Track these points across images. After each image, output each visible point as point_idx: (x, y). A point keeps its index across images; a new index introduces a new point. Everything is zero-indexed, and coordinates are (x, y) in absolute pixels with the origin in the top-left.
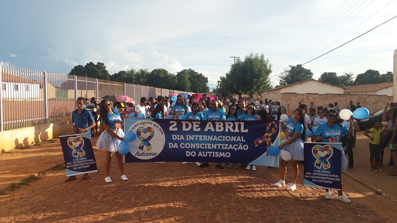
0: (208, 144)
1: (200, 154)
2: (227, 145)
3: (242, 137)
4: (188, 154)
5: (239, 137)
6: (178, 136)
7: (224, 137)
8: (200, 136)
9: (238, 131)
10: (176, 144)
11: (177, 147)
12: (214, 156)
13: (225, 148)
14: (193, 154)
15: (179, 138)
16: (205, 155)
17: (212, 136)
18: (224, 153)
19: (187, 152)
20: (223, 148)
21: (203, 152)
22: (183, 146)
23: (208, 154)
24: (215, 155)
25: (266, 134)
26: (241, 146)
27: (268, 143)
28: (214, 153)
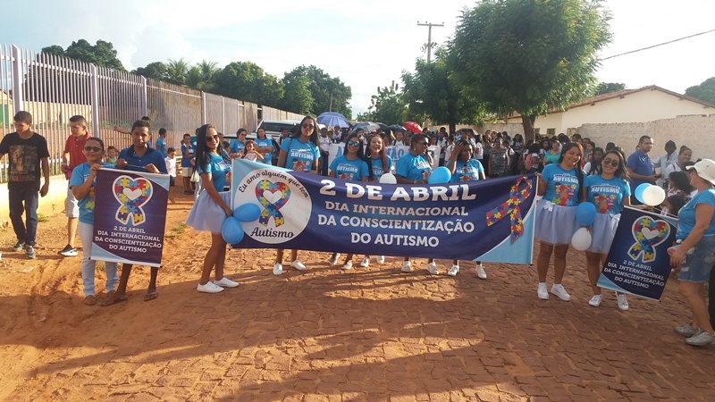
0: (396, 221)
1: (379, 239)
2: (433, 222)
3: (463, 208)
4: (356, 238)
5: (457, 208)
6: (338, 204)
7: (428, 209)
8: (381, 208)
9: (457, 198)
10: (332, 217)
11: (335, 224)
12: (405, 244)
13: (429, 228)
14: (366, 238)
15: (340, 208)
16: (389, 241)
17: (404, 209)
18: (425, 238)
19: (353, 234)
20: (424, 228)
21: (386, 236)
22: (345, 221)
23: (395, 240)
24: (408, 241)
25: (510, 202)
26: (459, 224)
27: (512, 218)
28: (406, 237)
